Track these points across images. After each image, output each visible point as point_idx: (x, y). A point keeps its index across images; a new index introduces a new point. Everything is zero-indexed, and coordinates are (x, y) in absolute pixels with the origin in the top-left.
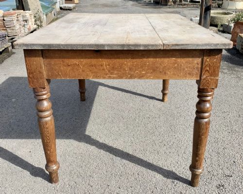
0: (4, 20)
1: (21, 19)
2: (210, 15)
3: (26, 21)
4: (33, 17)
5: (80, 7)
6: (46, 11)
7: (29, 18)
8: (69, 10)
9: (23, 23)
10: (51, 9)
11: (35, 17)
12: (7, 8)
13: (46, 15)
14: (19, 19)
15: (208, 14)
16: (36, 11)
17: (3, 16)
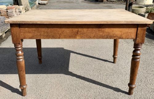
0: (7, 12)
1: (17, 11)
2: (132, 8)
3: (20, 12)
4: (24, 9)
5: (50, 3)
6: (31, 6)
7: (22, 10)
8: (44, 4)
9: (18, 13)
10: (34, 4)
11: (25, 9)
12: (7, 4)
13: (31, 8)
14: (16, 11)
15: (131, 8)
16: (26, 6)
17: (7, 9)
